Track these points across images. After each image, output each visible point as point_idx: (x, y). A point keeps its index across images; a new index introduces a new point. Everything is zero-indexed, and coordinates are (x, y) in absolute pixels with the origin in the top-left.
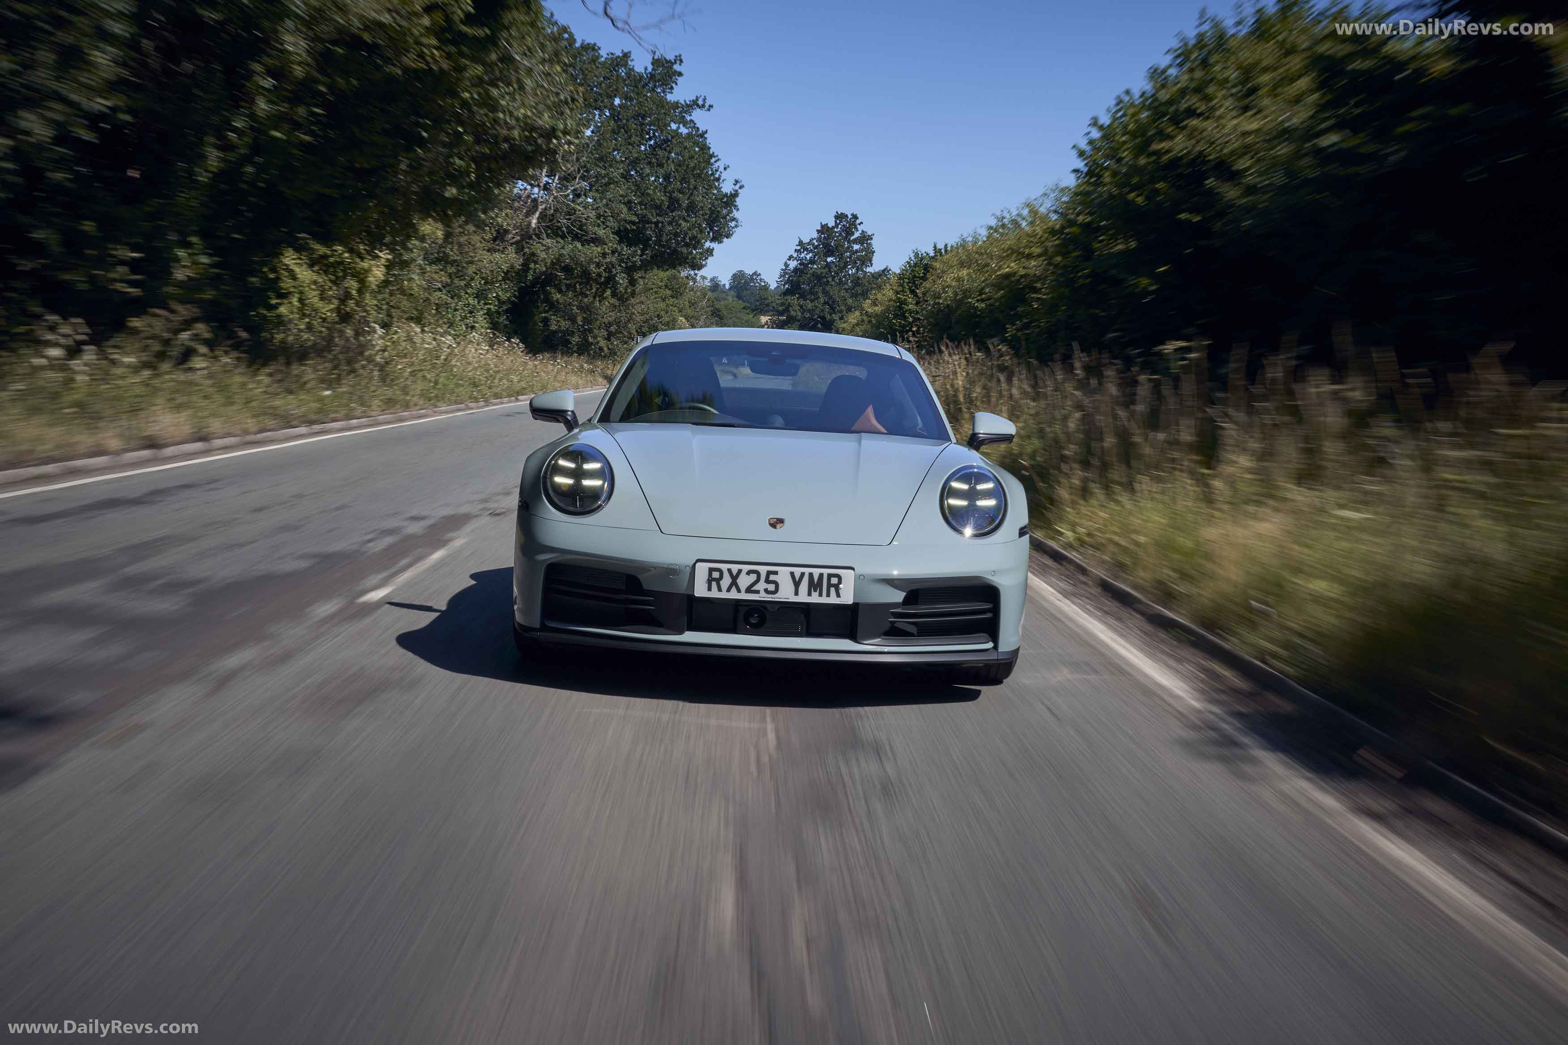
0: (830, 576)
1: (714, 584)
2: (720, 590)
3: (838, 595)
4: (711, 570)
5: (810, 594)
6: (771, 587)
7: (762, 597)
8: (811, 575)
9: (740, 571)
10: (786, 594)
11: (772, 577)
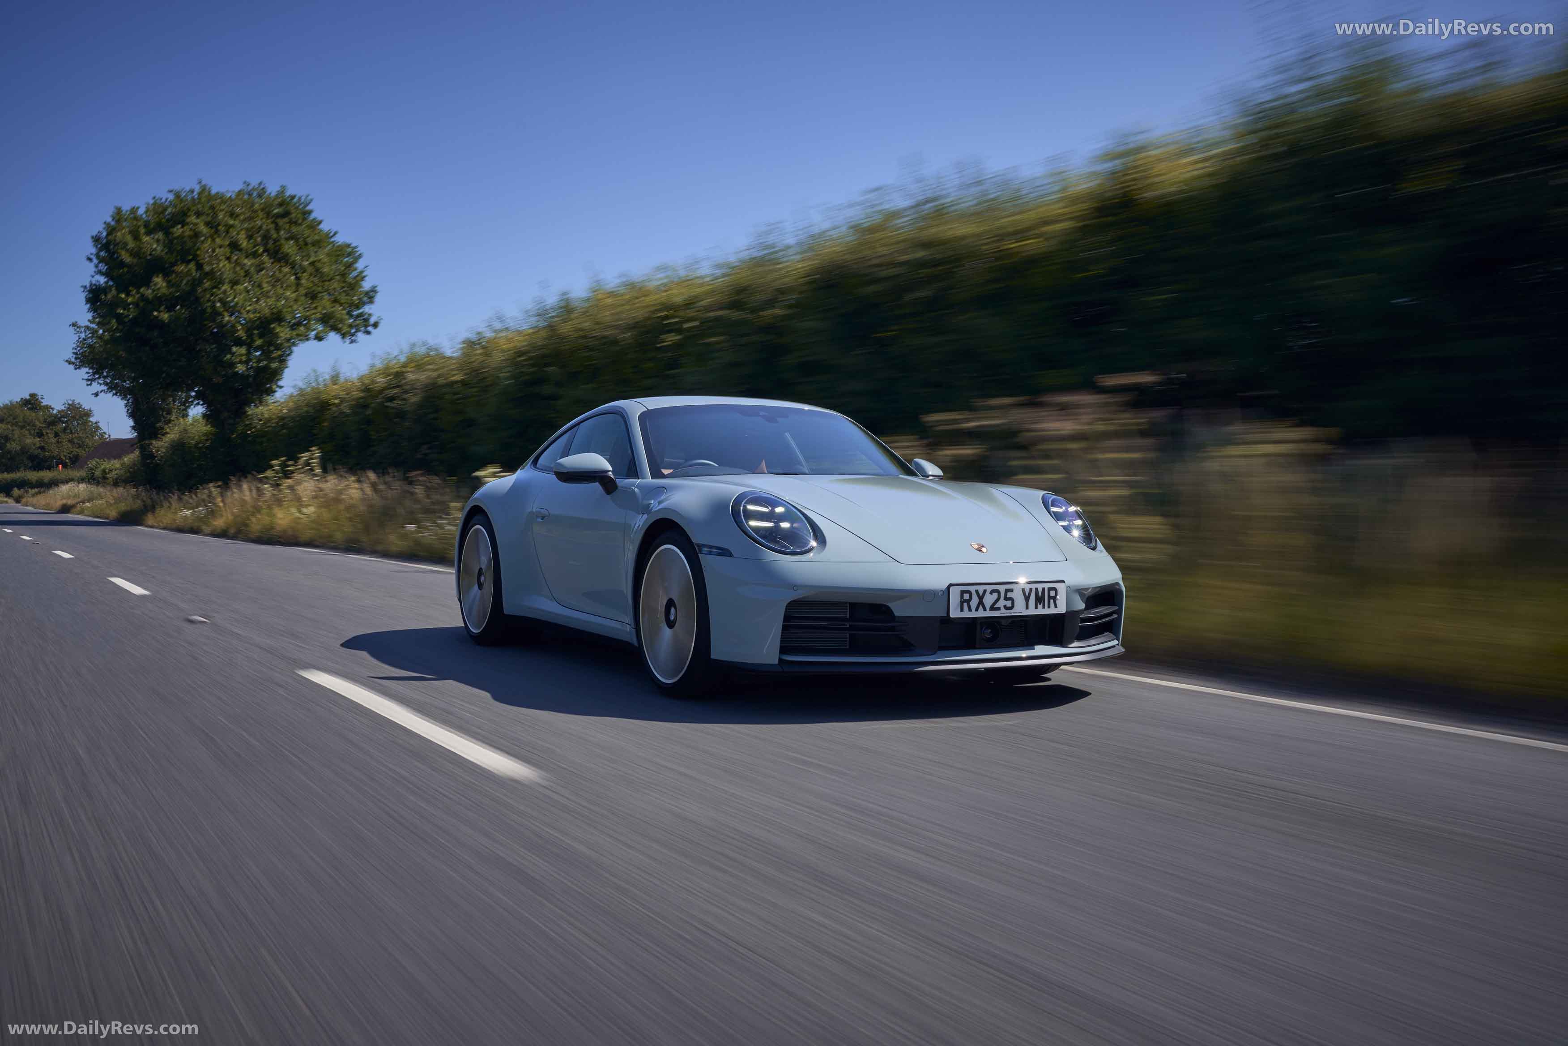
0: (1050, 589)
1: (965, 605)
2: (970, 610)
3: (1056, 606)
4: (963, 592)
5: (1036, 608)
6: (1009, 604)
7: (1003, 613)
8: (1037, 589)
9: (985, 591)
10: (1020, 609)
11: (1009, 595)
